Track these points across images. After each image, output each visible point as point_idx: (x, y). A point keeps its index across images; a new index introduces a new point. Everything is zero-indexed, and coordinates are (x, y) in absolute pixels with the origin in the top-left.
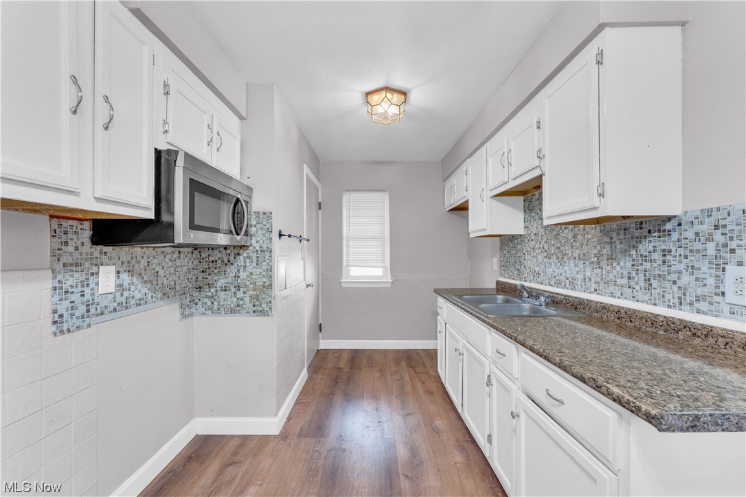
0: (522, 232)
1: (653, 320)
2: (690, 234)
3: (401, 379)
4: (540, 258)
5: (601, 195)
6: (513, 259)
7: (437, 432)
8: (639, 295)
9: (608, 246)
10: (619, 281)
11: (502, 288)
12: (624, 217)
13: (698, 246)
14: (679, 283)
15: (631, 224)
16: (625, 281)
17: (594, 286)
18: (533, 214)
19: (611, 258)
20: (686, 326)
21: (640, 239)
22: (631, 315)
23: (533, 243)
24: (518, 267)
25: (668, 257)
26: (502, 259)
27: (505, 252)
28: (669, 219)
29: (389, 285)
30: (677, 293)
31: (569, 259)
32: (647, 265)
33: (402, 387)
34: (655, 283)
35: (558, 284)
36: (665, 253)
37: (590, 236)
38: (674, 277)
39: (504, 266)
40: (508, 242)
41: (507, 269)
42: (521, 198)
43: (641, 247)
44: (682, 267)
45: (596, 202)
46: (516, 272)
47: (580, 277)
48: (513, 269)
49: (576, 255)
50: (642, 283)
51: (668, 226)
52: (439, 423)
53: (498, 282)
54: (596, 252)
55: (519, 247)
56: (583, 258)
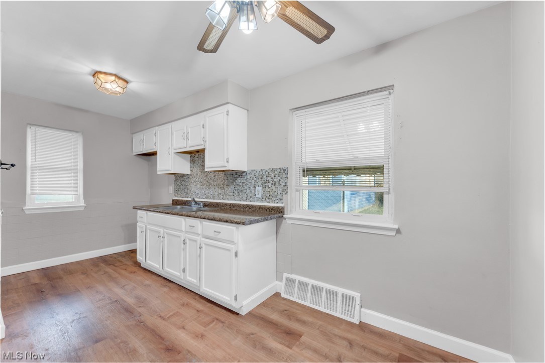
0: (189, 173)
1: (239, 206)
2: (249, 177)
3: (106, 273)
4: (198, 186)
5: (228, 162)
6: (183, 187)
7: (148, 285)
8: (236, 198)
9: (227, 181)
10: (230, 194)
11: (176, 203)
12: (232, 170)
13: (250, 181)
14: (246, 193)
15: (233, 172)
16: (232, 194)
17: (222, 197)
18: (195, 164)
19: (228, 185)
20: (248, 206)
21: (236, 178)
22: (233, 205)
23: (195, 178)
24: (186, 191)
25: (244, 185)
26: (176, 187)
27: (178, 183)
28: (244, 172)
29: (82, 209)
30: (246, 196)
31: (212, 186)
32: (238, 187)
33: (110, 276)
34: (240, 194)
35: (207, 198)
36: (243, 183)
37: (220, 177)
38: (245, 191)
39: (177, 191)
40: (179, 178)
41: (179, 192)
42: (189, 155)
43: (237, 181)
44: (247, 188)
45: (226, 164)
46: (185, 193)
47: (216, 193)
48: (183, 192)
49: (215, 184)
50: (237, 194)
51: (244, 174)
52: (147, 282)
53: (173, 200)
54: (222, 183)
55: (187, 180)
56: (218, 185)
